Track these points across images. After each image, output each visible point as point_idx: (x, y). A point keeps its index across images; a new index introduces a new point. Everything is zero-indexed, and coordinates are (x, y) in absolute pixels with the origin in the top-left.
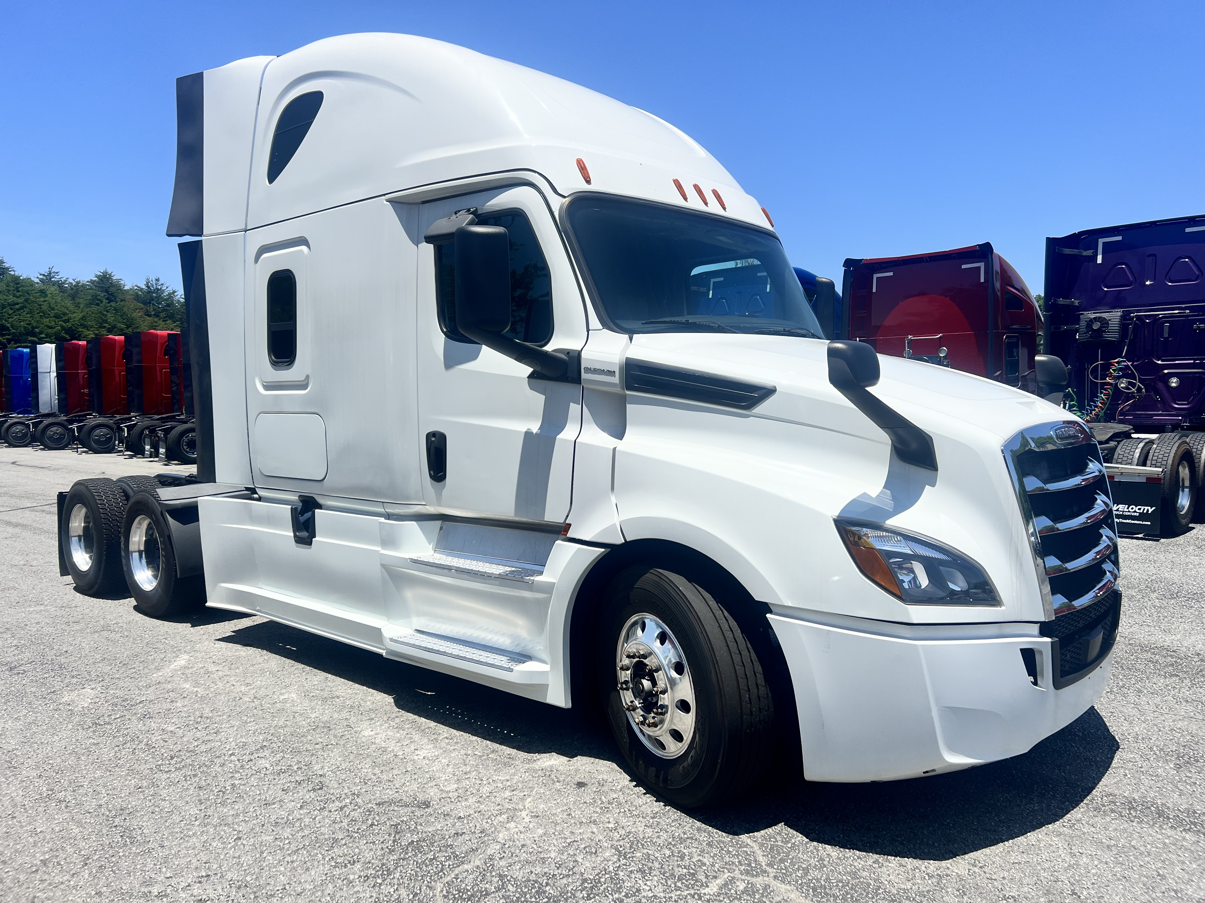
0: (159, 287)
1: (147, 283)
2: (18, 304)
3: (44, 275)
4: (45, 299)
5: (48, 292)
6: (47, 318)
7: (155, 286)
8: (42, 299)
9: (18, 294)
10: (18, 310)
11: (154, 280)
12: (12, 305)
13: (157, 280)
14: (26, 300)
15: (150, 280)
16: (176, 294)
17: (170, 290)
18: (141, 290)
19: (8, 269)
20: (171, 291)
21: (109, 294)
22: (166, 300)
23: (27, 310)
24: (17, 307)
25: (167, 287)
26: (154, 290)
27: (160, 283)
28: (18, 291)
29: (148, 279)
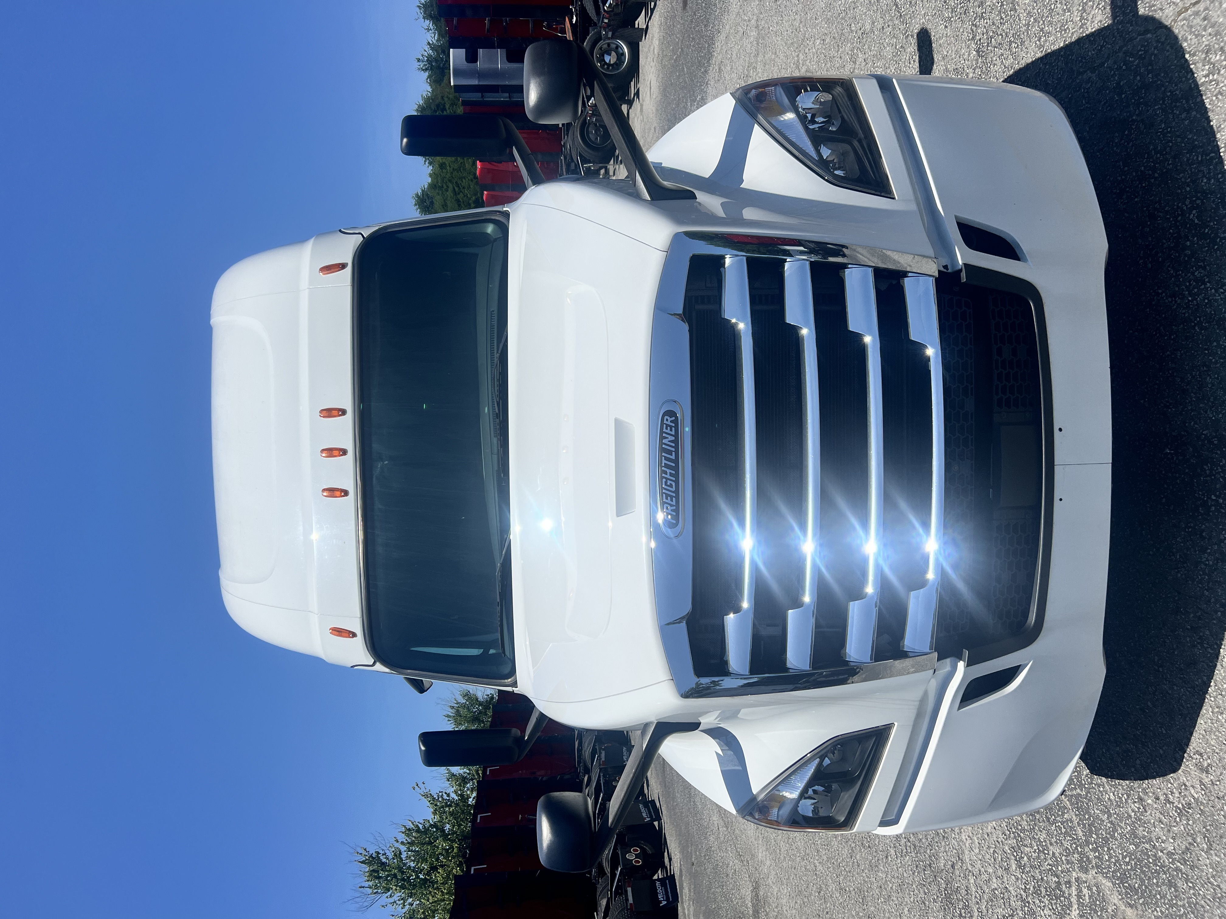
0: (426, 59)
1: (423, 70)
2: (454, 188)
3: (425, 161)
4: (448, 165)
5: (441, 162)
6: (464, 164)
7: (425, 63)
8: (448, 168)
9: (445, 187)
10: (460, 188)
11: (419, 64)
12: (455, 193)
13: (419, 60)
14: (450, 181)
15: (419, 67)
16: (431, 42)
17: (427, 48)
18: (429, 77)
19: (423, 191)
20: (428, 46)
21: (438, 109)
22: (438, 54)
23: (459, 182)
24: (456, 189)
25: (425, 51)
26: (429, 64)
27: (421, 58)
28: (443, 187)
29: (419, 69)
